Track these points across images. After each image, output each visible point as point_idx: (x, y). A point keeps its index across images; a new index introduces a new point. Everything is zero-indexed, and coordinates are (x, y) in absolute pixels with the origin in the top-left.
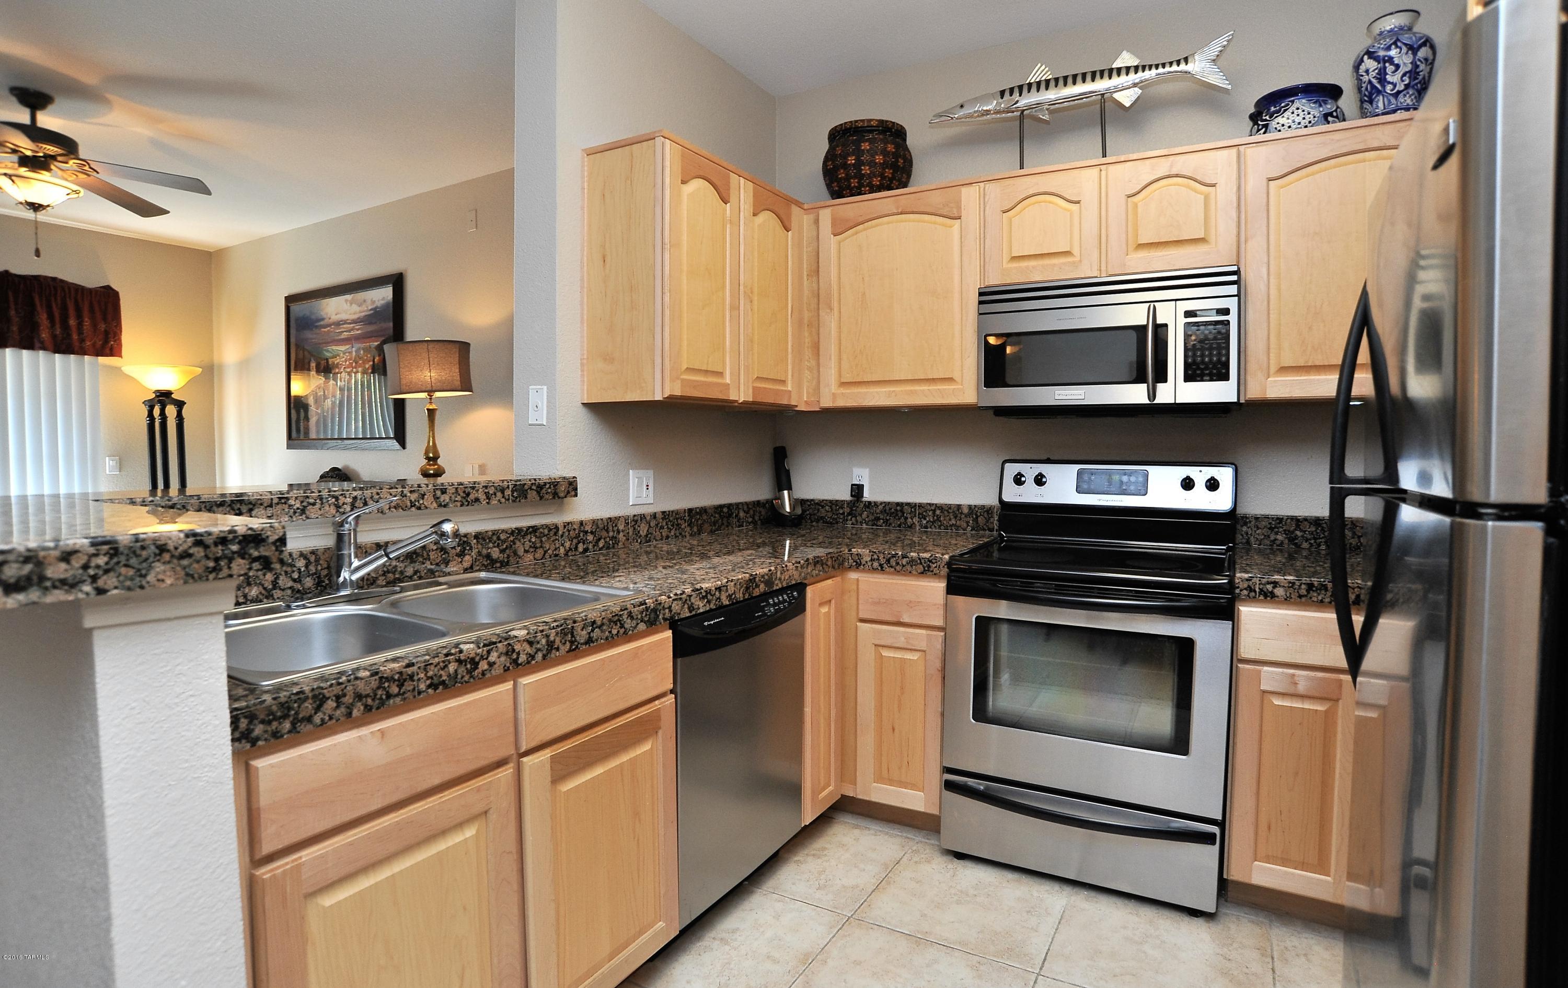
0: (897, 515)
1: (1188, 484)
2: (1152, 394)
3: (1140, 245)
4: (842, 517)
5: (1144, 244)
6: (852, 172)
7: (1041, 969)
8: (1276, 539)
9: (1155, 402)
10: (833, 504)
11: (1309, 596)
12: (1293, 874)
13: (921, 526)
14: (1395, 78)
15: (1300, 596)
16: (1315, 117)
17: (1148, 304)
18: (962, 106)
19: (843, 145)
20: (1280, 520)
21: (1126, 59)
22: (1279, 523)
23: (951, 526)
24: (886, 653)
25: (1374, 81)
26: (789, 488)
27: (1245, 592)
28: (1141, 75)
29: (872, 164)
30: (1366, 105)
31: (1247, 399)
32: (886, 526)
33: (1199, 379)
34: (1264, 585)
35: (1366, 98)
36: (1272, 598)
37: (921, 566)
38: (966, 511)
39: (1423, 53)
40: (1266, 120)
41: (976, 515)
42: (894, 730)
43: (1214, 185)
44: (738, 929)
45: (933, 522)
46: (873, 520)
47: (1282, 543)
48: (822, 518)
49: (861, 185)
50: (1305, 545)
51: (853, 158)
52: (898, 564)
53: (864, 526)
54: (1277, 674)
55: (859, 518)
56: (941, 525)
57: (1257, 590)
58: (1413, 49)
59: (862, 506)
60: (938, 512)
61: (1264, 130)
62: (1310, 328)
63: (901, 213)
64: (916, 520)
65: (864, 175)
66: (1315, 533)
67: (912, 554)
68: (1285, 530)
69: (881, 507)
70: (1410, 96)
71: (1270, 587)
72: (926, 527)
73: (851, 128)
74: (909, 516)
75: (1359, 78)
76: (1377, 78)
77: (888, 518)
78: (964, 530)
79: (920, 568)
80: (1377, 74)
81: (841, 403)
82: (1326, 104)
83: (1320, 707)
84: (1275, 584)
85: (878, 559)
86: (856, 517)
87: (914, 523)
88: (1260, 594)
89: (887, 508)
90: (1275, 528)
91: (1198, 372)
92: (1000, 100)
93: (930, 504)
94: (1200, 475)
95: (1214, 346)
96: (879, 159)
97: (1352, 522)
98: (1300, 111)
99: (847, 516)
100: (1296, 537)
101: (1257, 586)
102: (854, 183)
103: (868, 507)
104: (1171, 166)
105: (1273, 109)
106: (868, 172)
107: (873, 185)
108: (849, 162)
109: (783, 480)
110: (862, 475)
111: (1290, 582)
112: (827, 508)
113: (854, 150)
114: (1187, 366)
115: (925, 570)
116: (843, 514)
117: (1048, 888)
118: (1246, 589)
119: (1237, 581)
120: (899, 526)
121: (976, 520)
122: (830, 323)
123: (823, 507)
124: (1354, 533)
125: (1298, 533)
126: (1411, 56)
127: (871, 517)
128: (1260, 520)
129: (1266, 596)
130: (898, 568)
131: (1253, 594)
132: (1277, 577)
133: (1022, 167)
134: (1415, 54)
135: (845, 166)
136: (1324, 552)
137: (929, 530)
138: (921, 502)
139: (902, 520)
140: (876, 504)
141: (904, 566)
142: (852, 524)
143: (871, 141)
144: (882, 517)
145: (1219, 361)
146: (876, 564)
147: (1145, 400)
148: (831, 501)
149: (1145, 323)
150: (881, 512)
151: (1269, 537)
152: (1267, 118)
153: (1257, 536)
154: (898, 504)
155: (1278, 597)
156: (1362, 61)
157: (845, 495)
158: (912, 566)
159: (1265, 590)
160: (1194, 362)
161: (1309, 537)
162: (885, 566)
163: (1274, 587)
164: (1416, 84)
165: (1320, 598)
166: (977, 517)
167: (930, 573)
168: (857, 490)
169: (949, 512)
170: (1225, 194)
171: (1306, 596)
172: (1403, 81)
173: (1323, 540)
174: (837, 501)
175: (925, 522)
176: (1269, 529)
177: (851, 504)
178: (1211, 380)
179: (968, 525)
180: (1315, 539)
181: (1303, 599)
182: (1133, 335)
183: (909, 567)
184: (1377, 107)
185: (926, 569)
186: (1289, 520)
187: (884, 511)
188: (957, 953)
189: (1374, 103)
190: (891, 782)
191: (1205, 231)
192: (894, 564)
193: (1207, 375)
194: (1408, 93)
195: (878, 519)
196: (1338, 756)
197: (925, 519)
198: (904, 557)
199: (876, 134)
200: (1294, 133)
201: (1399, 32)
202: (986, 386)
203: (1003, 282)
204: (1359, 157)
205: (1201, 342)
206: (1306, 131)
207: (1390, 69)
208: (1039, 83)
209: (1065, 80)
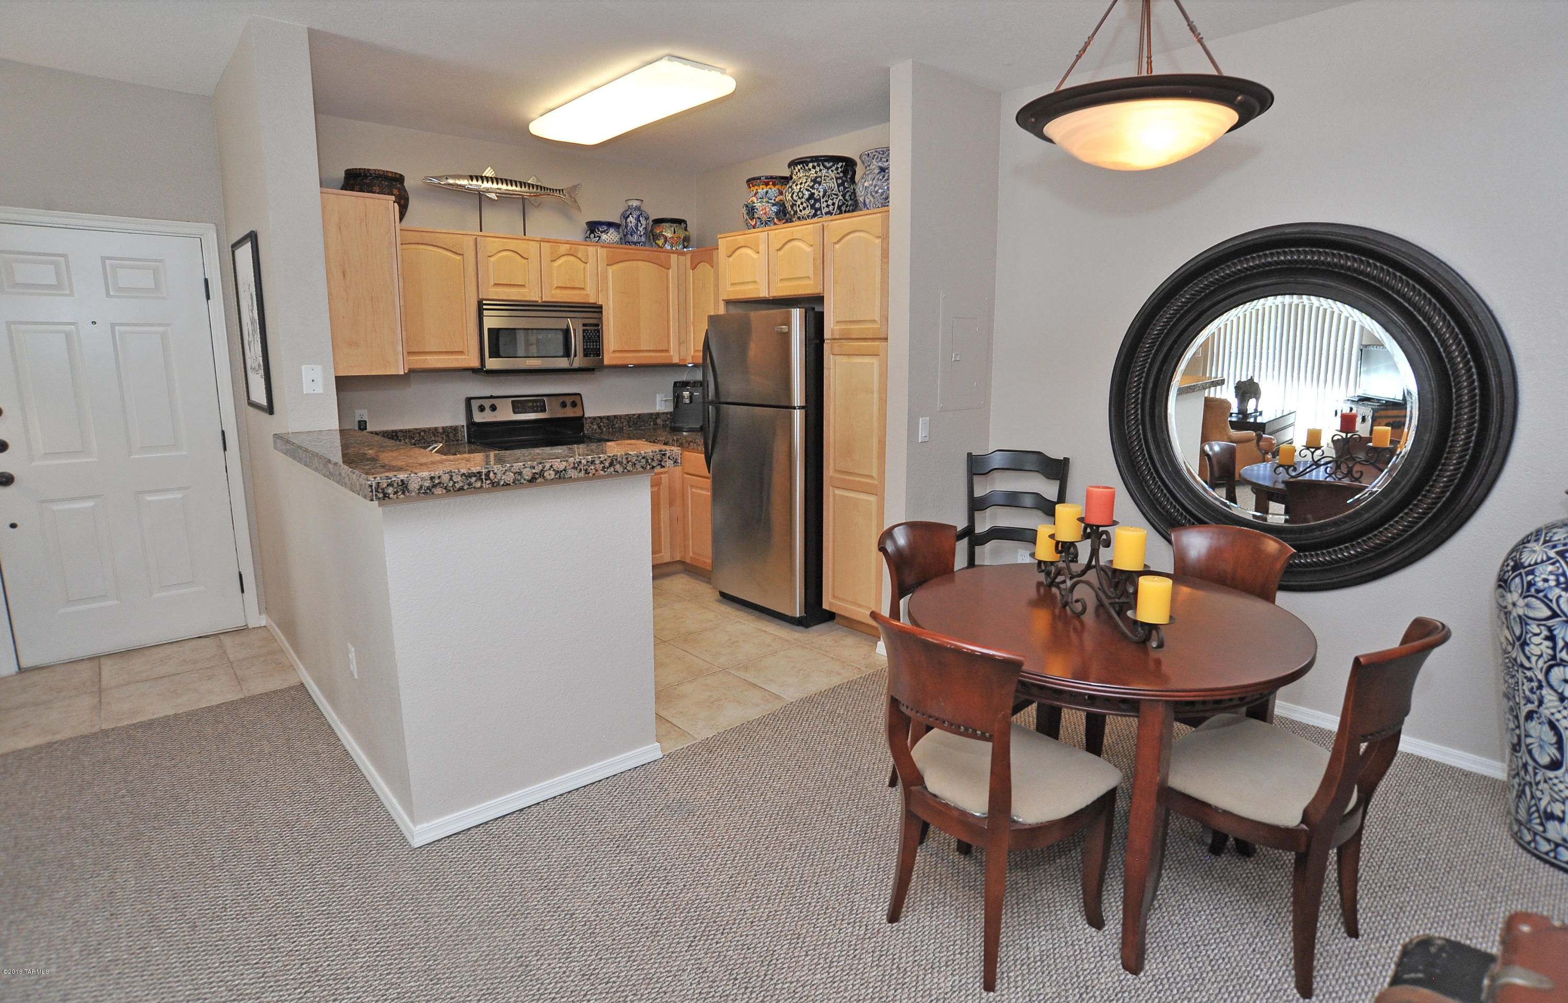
1: (564, 405)
2: (571, 363)
3: (557, 287)
5: (559, 287)
9: (572, 367)
14: (640, 229)
16: (618, 239)
17: (568, 319)
18: (448, 177)
21: (534, 180)
25: (633, 228)
28: (544, 192)
30: (629, 236)
31: (604, 364)
33: (588, 356)
38: (441, 431)
40: (597, 234)
41: (447, 432)
43: (587, 264)
45: (420, 440)
58: (646, 219)
60: (422, 434)
61: (596, 239)
62: (622, 334)
64: (407, 440)
66: (607, 423)
68: (597, 423)
70: (644, 238)
75: (627, 223)
82: (620, 233)
90: (593, 423)
91: (589, 353)
92: (471, 182)
93: (416, 429)
94: (570, 400)
95: (595, 341)
97: (620, 417)
98: (611, 234)
104: (570, 250)
105: (598, 229)
110: (362, 414)
114: (584, 350)
121: (448, 436)
125: (603, 424)
126: (646, 222)
128: (587, 419)
133: (481, 231)
138: (409, 428)
145: (595, 348)
147: (568, 366)
149: (567, 328)
154: (393, 431)
160: (586, 348)
164: (646, 233)
166: (448, 434)
168: (361, 424)
169: (429, 433)
170: (590, 269)
175: (413, 441)
178: (593, 356)
182: (561, 333)
184: (634, 239)
191: (585, 285)
193: (592, 354)
200: (612, 245)
201: (638, 208)
202: (490, 357)
203: (490, 298)
204: (636, 262)
205: (589, 339)
206: (615, 245)
207: (639, 225)
208: (491, 178)
209: (506, 181)
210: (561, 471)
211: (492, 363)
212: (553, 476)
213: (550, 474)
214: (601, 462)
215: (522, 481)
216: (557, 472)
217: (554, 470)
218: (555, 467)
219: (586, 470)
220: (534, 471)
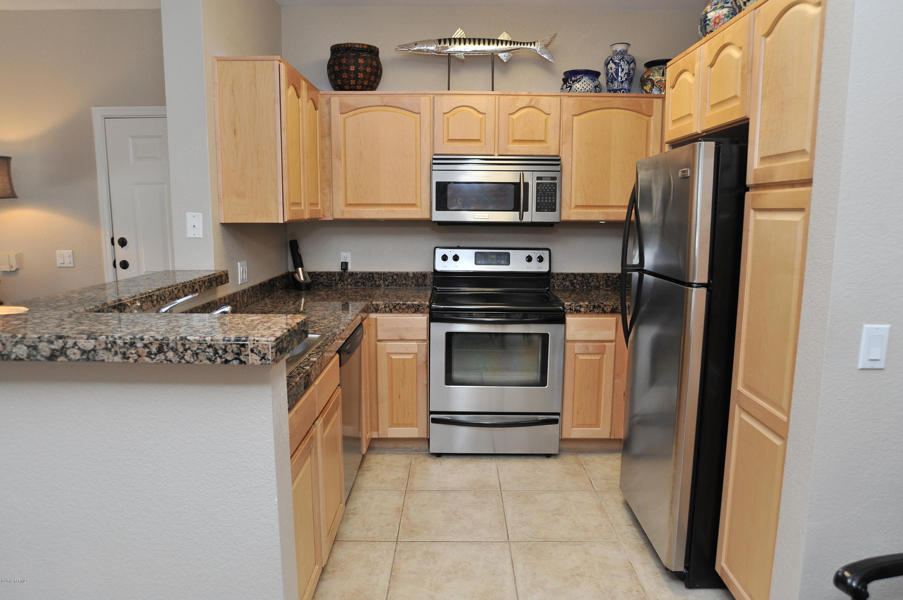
0: (370, 279)
1: (529, 259)
2: (521, 217)
3: (514, 140)
4: (334, 282)
5: (517, 140)
6: (352, 76)
7: (501, 489)
8: (566, 284)
9: (522, 221)
10: (328, 274)
11: (594, 310)
12: (587, 430)
13: (385, 285)
14: (622, 75)
15: (590, 311)
16: (591, 87)
17: (520, 172)
18: (416, 44)
19: (347, 58)
20: (567, 275)
21: (504, 36)
22: (567, 277)
23: (403, 284)
24: (393, 357)
25: (614, 74)
26: (302, 266)
27: (569, 311)
28: (513, 47)
29: (365, 72)
30: (610, 84)
31: (561, 220)
32: (363, 286)
33: (542, 210)
34: (577, 307)
35: (610, 80)
36: (579, 312)
37: (414, 309)
38: (411, 276)
39: (632, 65)
40: (570, 84)
41: (417, 277)
42: (400, 397)
43: (549, 114)
44: (356, 508)
45: (392, 283)
46: (355, 283)
47: (568, 286)
48: (321, 283)
49: (357, 84)
50: (578, 287)
51: (354, 67)
52: (400, 308)
53: (349, 286)
54: (581, 345)
55: (346, 282)
56: (397, 284)
57: (574, 309)
58: (629, 63)
59: (347, 275)
60: (395, 277)
61: (569, 88)
62: (588, 188)
63: (384, 106)
64: (381, 282)
65: (359, 78)
66: (582, 281)
67: (408, 303)
68: (569, 280)
69: (359, 275)
70: (627, 84)
71: (578, 308)
72: (388, 286)
73: (351, 48)
74: (377, 280)
75: (607, 70)
76: (615, 73)
77: (364, 281)
78: (411, 286)
79: (413, 310)
80: (615, 71)
81: (347, 216)
82: (595, 81)
83: (597, 357)
84: (581, 306)
85: (389, 306)
86: (344, 282)
87: (380, 284)
88: (575, 311)
89: (364, 275)
90: (565, 279)
91: (542, 207)
92: (439, 46)
93: (390, 273)
94: (534, 254)
95: (550, 195)
96: (368, 70)
97: (597, 275)
98: (586, 83)
99: (338, 281)
100: (574, 283)
101: (574, 308)
102: (353, 82)
103: (351, 275)
104: (531, 101)
105: (573, 79)
106: (362, 77)
107: (364, 85)
108: (351, 69)
109: (298, 262)
110: (346, 256)
111: (586, 305)
112: (324, 277)
113: (354, 62)
114: (537, 204)
115: (416, 311)
116: (335, 280)
117: (485, 460)
118: (569, 309)
119: (565, 306)
120: (372, 286)
121: (417, 281)
122: (338, 166)
123: (321, 276)
124: (597, 280)
125: (575, 281)
126: (628, 66)
127: (354, 281)
128: (559, 275)
129: (577, 312)
130: (400, 310)
131: (572, 311)
132: (581, 303)
133: (449, 89)
134: (629, 66)
135: (348, 71)
136: (585, 289)
137: (390, 287)
138: (384, 271)
139: (373, 282)
140: (356, 274)
141: (404, 309)
142: (341, 286)
143: (365, 58)
144: (360, 281)
145: (552, 202)
146: (387, 309)
147: (518, 220)
148: (327, 273)
149: (518, 181)
150: (360, 278)
151: (563, 283)
152: (571, 82)
153: (557, 283)
154: (370, 273)
155: (581, 312)
156: (609, 63)
157: (337, 268)
158: (408, 309)
159: (577, 309)
160: (540, 202)
161: (579, 283)
162: (393, 310)
163: (580, 308)
164: (629, 79)
165: (598, 311)
166: (418, 279)
167: (419, 312)
168: (345, 265)
169: (401, 277)
170: (553, 120)
171: (592, 311)
172: (625, 77)
173: (585, 284)
174: (331, 272)
175: (387, 283)
176: (563, 279)
177: (341, 275)
178: (548, 211)
179: (413, 284)
180: (582, 283)
181: (592, 312)
182: (513, 187)
183: (407, 310)
184: (615, 86)
185: (417, 309)
186: (571, 275)
187: (361, 278)
188: (464, 492)
189: (613, 84)
190: (398, 425)
191: (545, 137)
192: (398, 308)
193: (546, 208)
194: (626, 82)
195: (358, 282)
196: (604, 377)
197: (387, 281)
198: (404, 304)
199: (366, 54)
200: (584, 94)
201: (623, 53)
202: (437, 210)
203: (444, 153)
204: (609, 110)
205: (544, 193)
206: (588, 94)
207: (620, 70)
208: (460, 39)
209: (474, 41)
210: (90, 351)
211: (440, 216)
212: (78, 357)
213: (74, 354)
214: (145, 346)
215: (39, 357)
216: (83, 352)
217: (79, 349)
218: (80, 345)
219: (124, 354)
220: (53, 347)
